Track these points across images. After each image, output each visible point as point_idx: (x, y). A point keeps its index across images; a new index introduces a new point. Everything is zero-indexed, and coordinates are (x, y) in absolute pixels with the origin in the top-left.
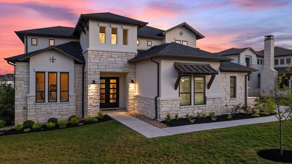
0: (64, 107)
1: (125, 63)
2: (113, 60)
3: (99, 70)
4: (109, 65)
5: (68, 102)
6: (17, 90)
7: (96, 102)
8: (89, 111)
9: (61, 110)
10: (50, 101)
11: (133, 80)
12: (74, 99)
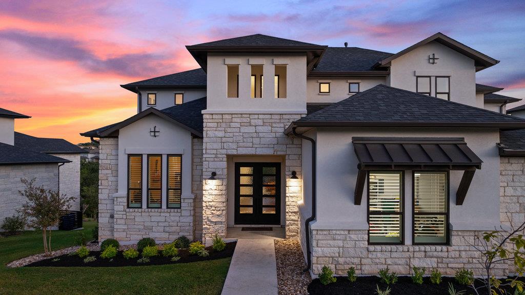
0: (172, 218)
1: (278, 135)
2: (252, 129)
3: (224, 151)
4: (245, 140)
5: (179, 210)
6: (101, 185)
7: (218, 215)
8: (205, 232)
9: (166, 224)
10: (150, 205)
11: (296, 170)
12: (190, 204)
